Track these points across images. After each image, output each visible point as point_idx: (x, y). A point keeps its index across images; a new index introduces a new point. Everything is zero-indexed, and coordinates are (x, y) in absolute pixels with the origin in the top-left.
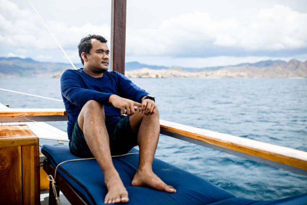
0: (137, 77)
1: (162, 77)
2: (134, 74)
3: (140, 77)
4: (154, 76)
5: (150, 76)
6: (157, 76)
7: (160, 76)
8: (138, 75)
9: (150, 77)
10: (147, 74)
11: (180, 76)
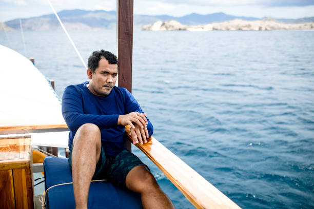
0: (237, 30)
1: (266, 30)
2: (232, 26)
3: (240, 29)
4: (257, 29)
5: (252, 28)
6: (260, 29)
7: (263, 28)
8: (237, 26)
9: (252, 30)
10: (249, 26)
11: (279, 29)
